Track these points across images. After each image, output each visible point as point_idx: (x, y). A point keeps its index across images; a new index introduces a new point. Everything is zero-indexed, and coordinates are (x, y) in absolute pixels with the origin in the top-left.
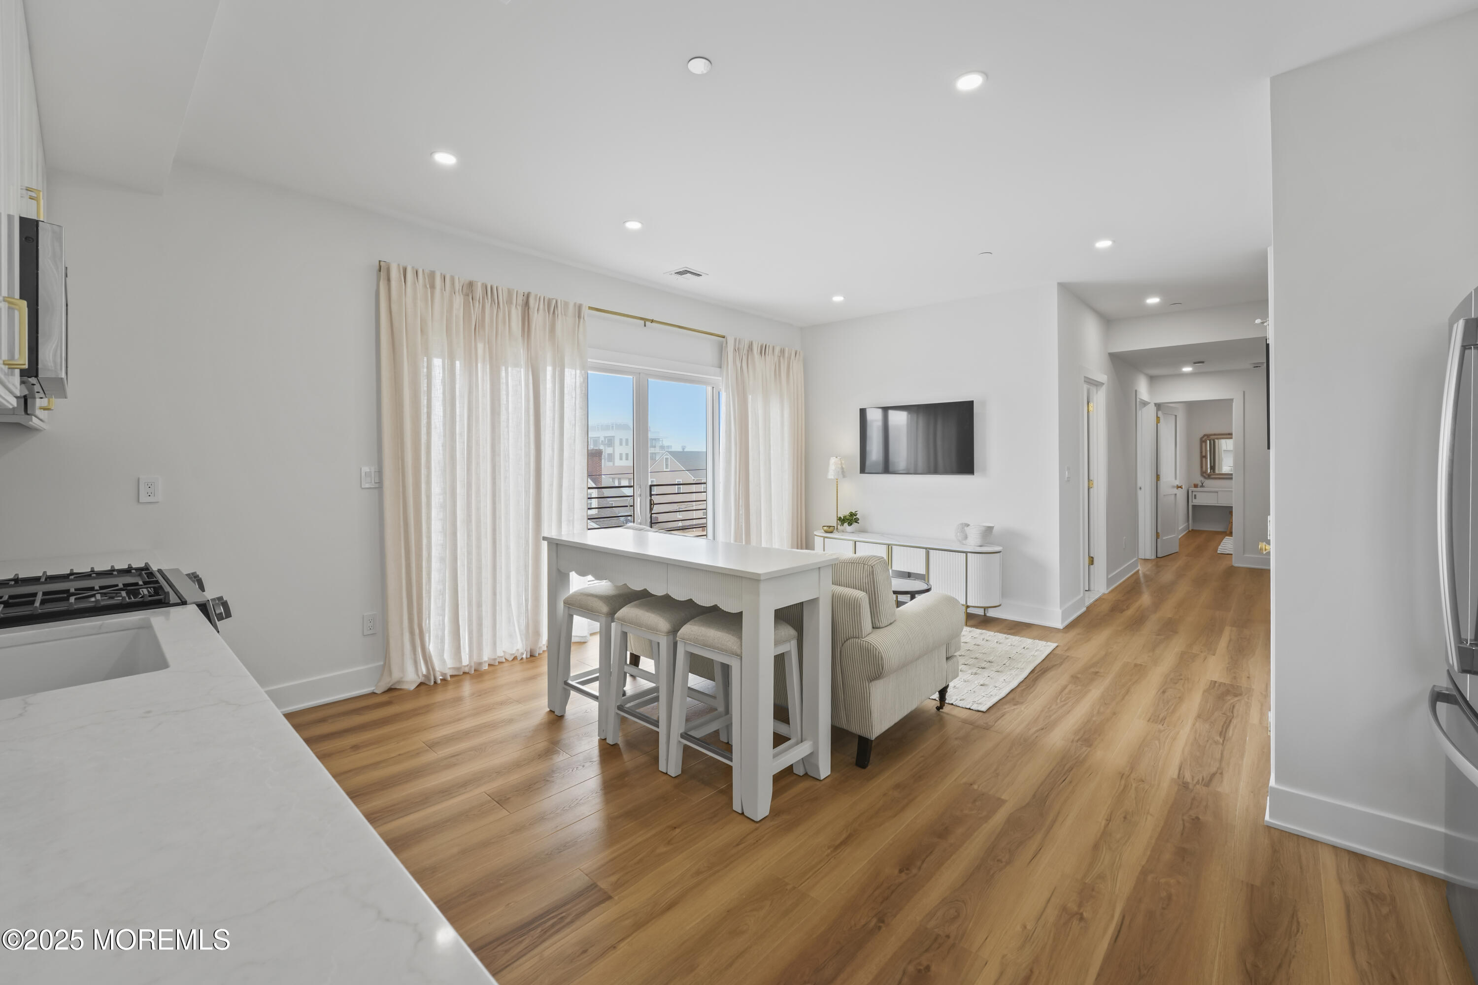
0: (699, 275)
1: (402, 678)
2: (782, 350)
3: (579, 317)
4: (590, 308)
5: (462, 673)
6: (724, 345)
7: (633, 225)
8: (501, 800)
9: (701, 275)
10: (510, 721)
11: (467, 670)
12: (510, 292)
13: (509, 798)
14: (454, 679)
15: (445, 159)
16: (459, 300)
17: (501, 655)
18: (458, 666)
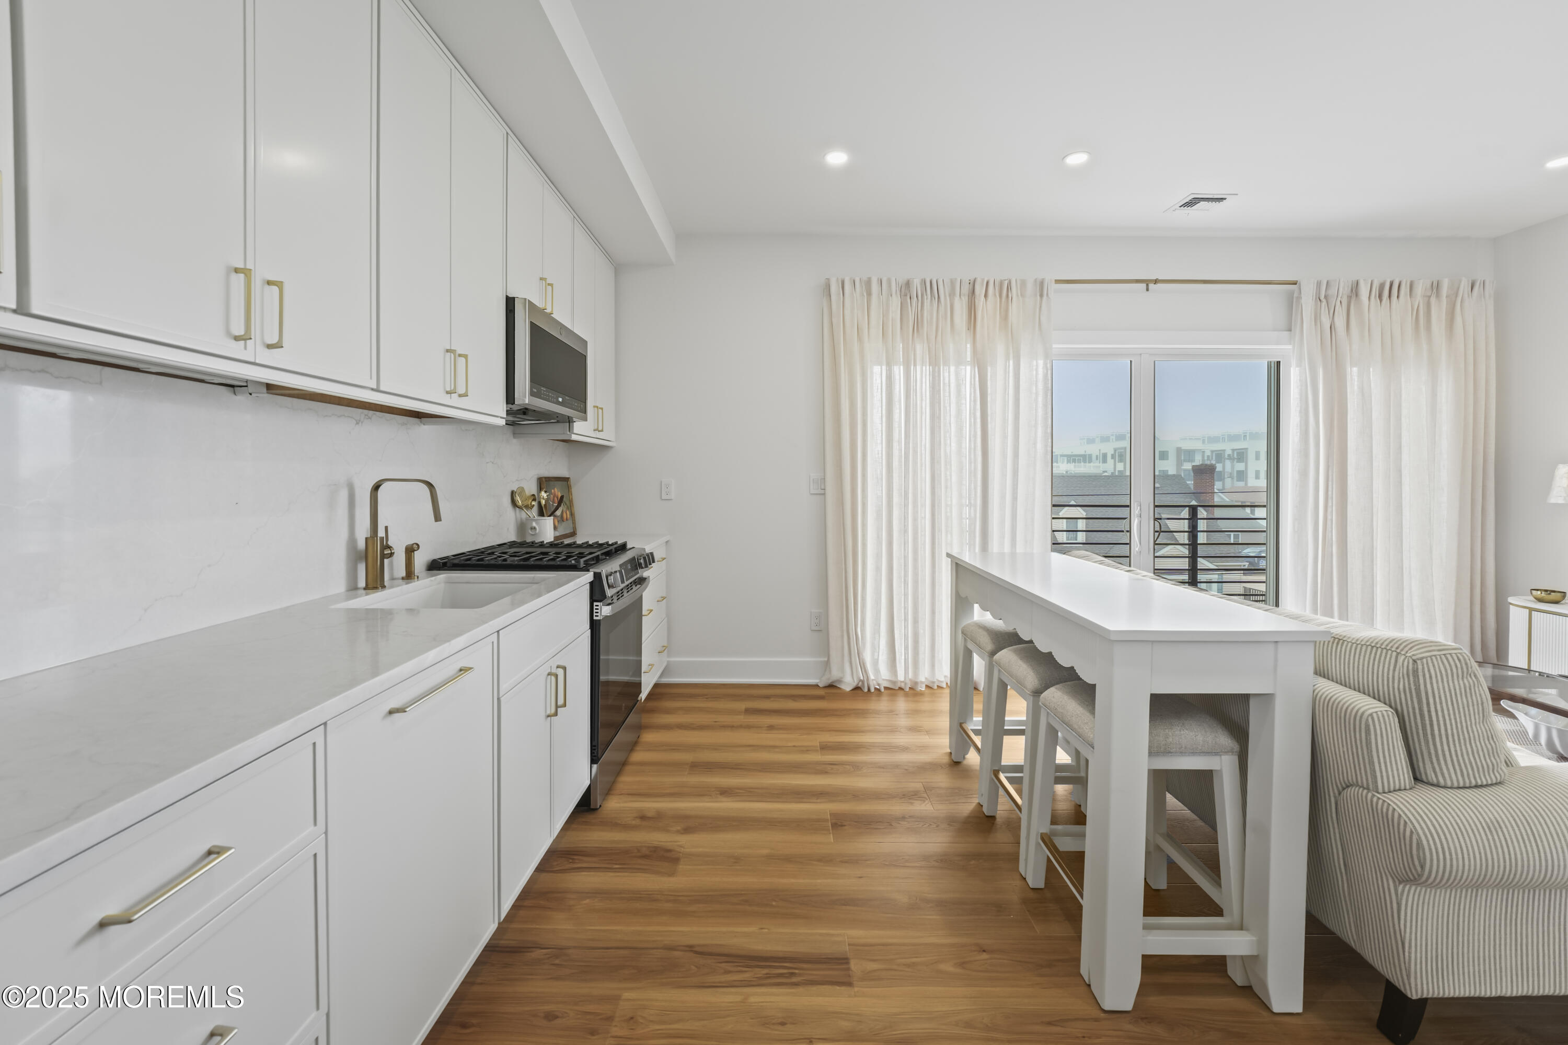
0: (1222, 199)
1: (842, 678)
2: (1435, 284)
3: (1041, 296)
4: (1057, 281)
5: (897, 688)
6: (1296, 295)
7: (1077, 159)
8: (838, 823)
9: (1225, 199)
10: (905, 749)
11: (903, 685)
12: (952, 283)
13: (845, 826)
14: (886, 692)
15: (837, 158)
16: (896, 301)
17: (942, 680)
18: (893, 679)
